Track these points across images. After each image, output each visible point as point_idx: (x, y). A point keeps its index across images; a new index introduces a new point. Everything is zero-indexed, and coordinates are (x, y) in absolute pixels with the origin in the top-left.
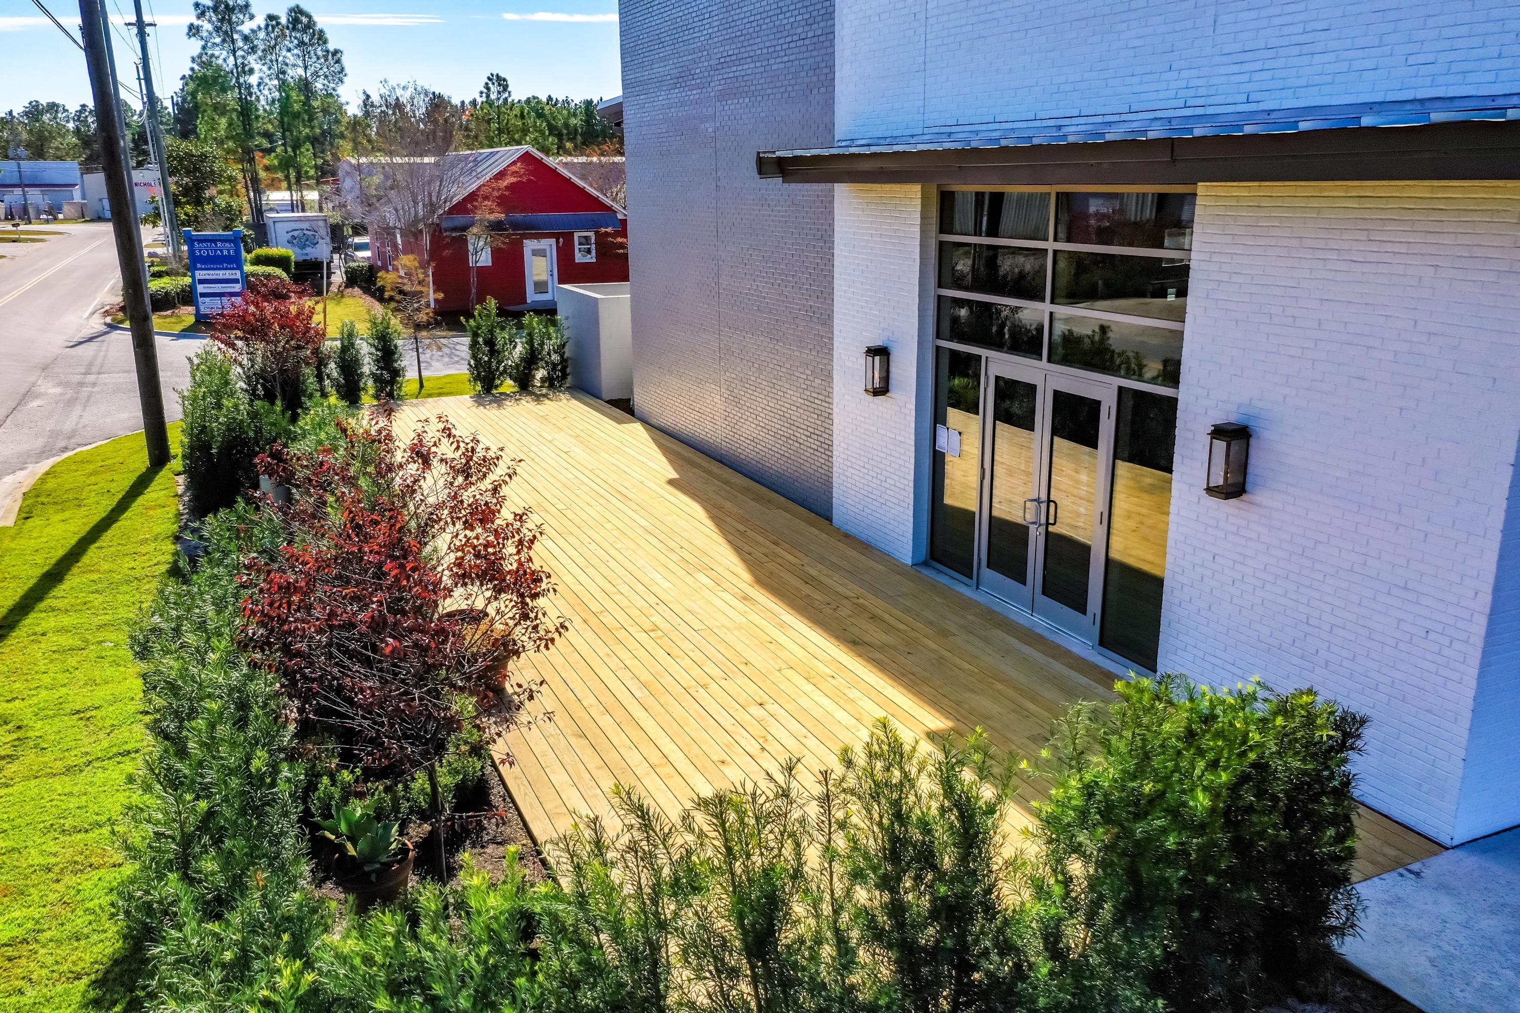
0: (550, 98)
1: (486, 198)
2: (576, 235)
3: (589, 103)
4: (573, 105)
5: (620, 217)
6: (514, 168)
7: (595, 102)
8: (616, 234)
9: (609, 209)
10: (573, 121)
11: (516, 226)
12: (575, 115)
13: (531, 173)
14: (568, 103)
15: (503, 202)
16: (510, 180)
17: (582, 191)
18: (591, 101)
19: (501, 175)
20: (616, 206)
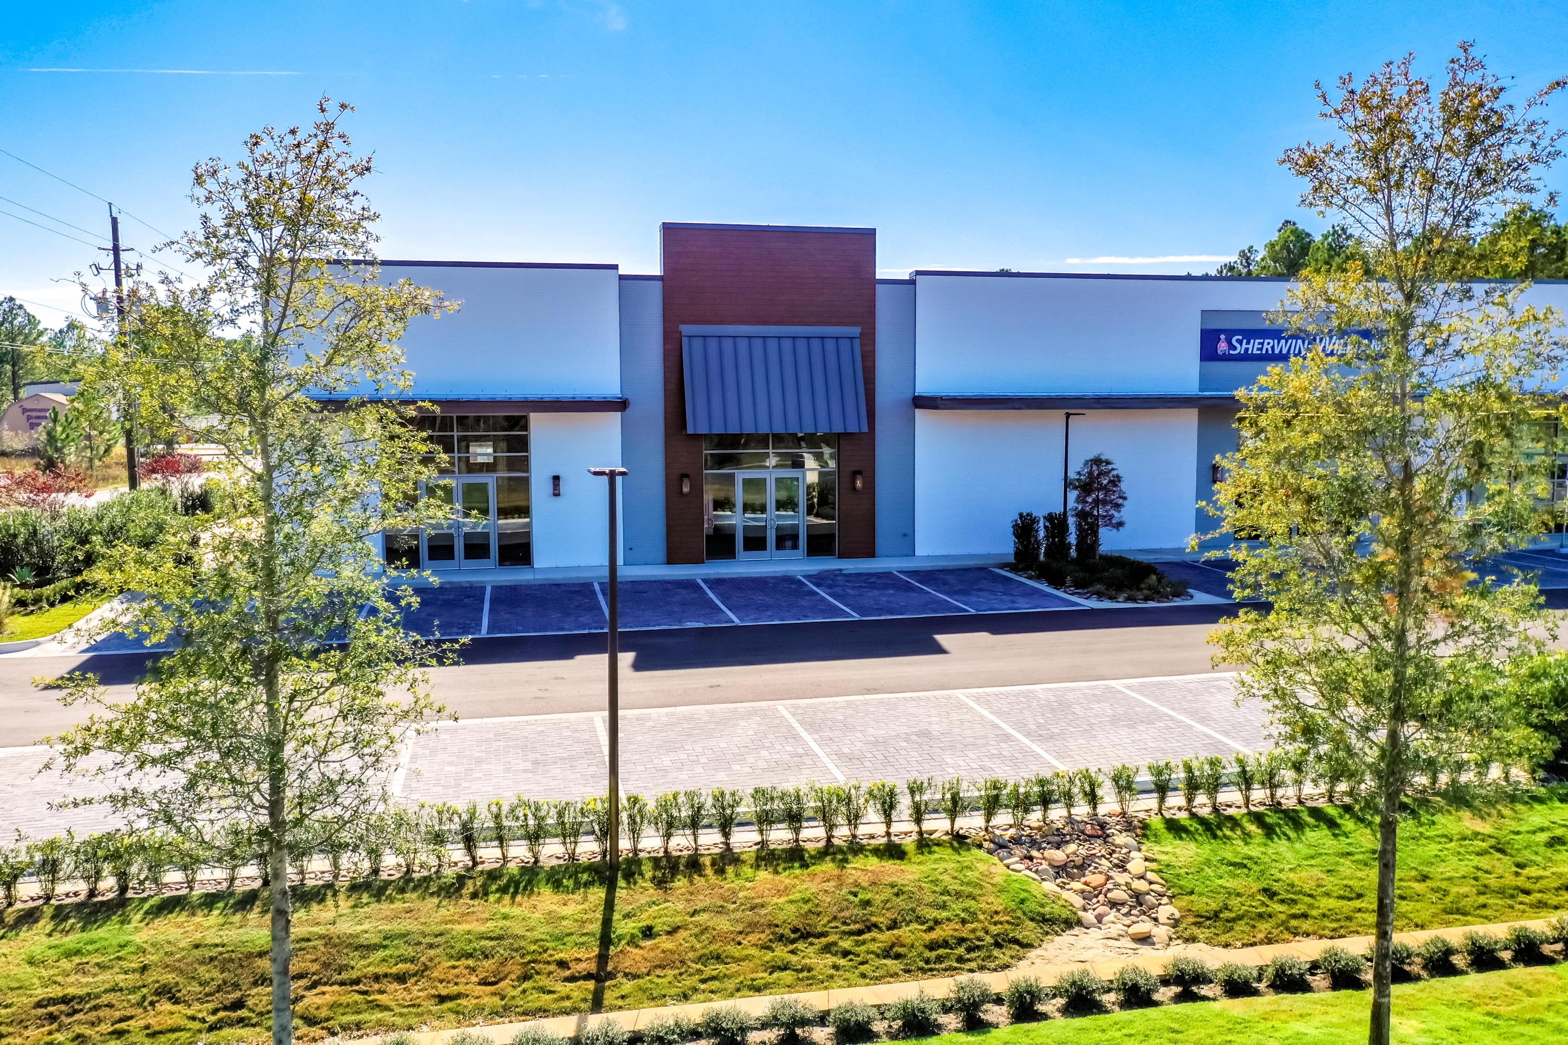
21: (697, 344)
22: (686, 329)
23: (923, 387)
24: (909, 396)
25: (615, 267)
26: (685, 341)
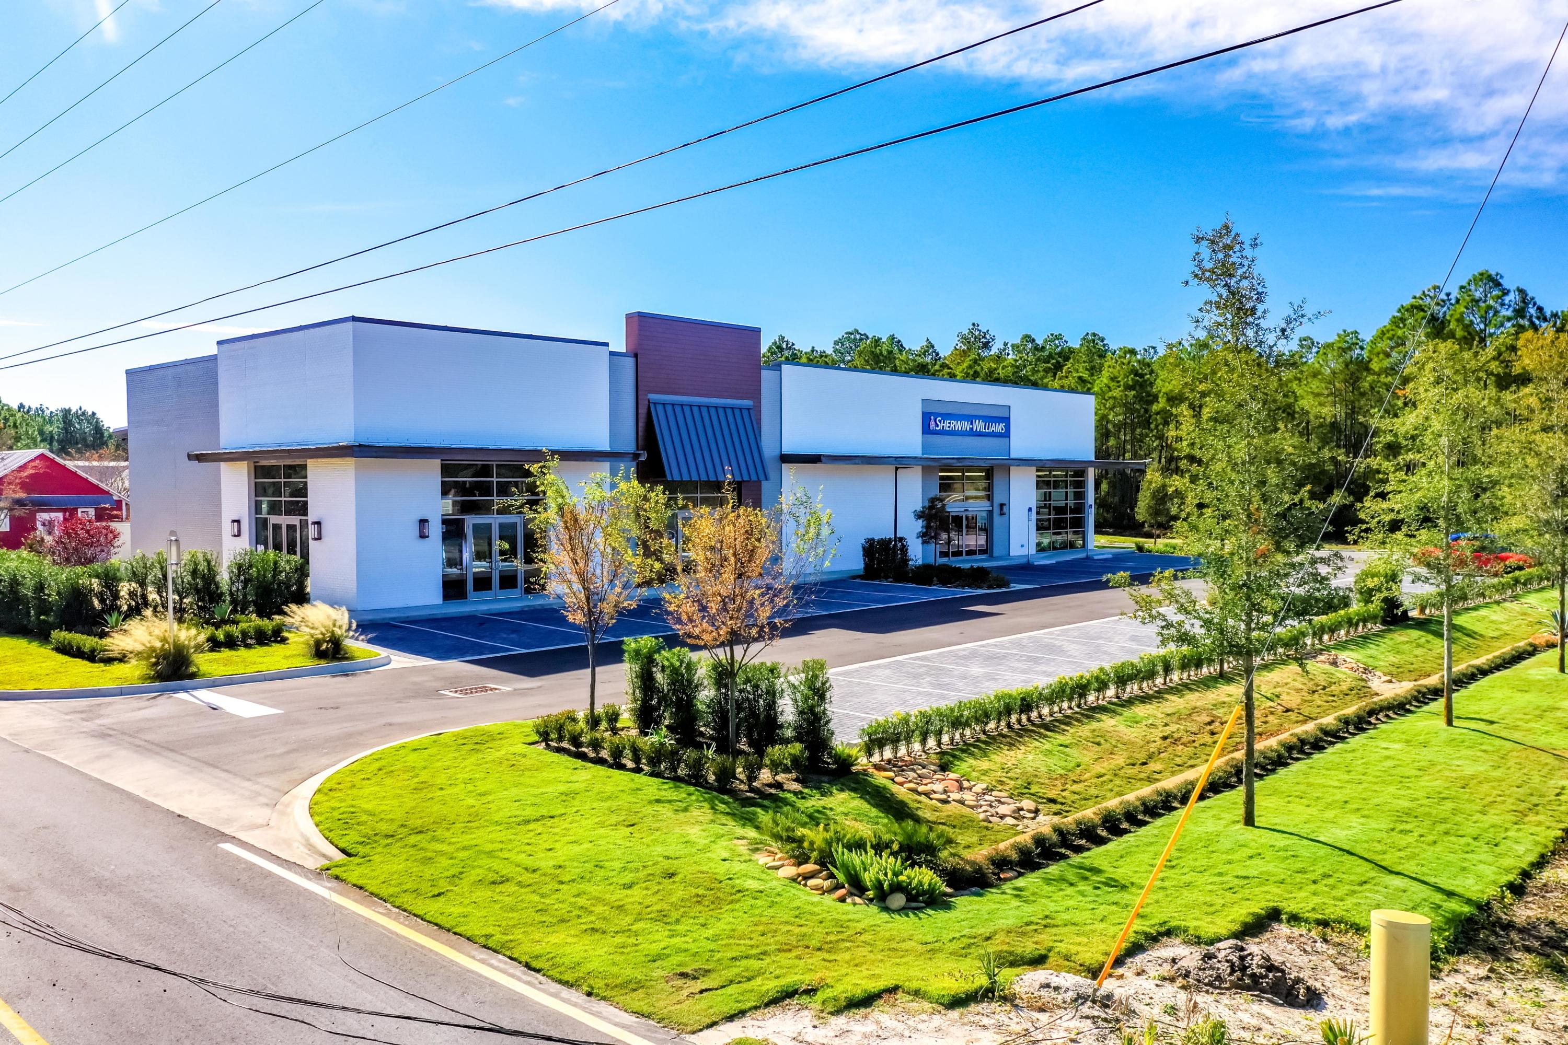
0: (21, 406)
1: (9, 484)
2: (80, 511)
3: (67, 412)
4: (47, 413)
5: (115, 498)
6: (33, 464)
7: (74, 411)
8: (112, 509)
9: (107, 493)
10: (48, 428)
11: (35, 503)
12: (51, 422)
13: (47, 467)
14: (43, 411)
15: (24, 486)
16: (30, 471)
17: (86, 480)
18: (70, 410)
19: (23, 468)
20: (111, 491)
21: (660, 408)
22: (653, 397)
23: (786, 449)
24: (777, 453)
25: (606, 344)
26: (652, 406)
